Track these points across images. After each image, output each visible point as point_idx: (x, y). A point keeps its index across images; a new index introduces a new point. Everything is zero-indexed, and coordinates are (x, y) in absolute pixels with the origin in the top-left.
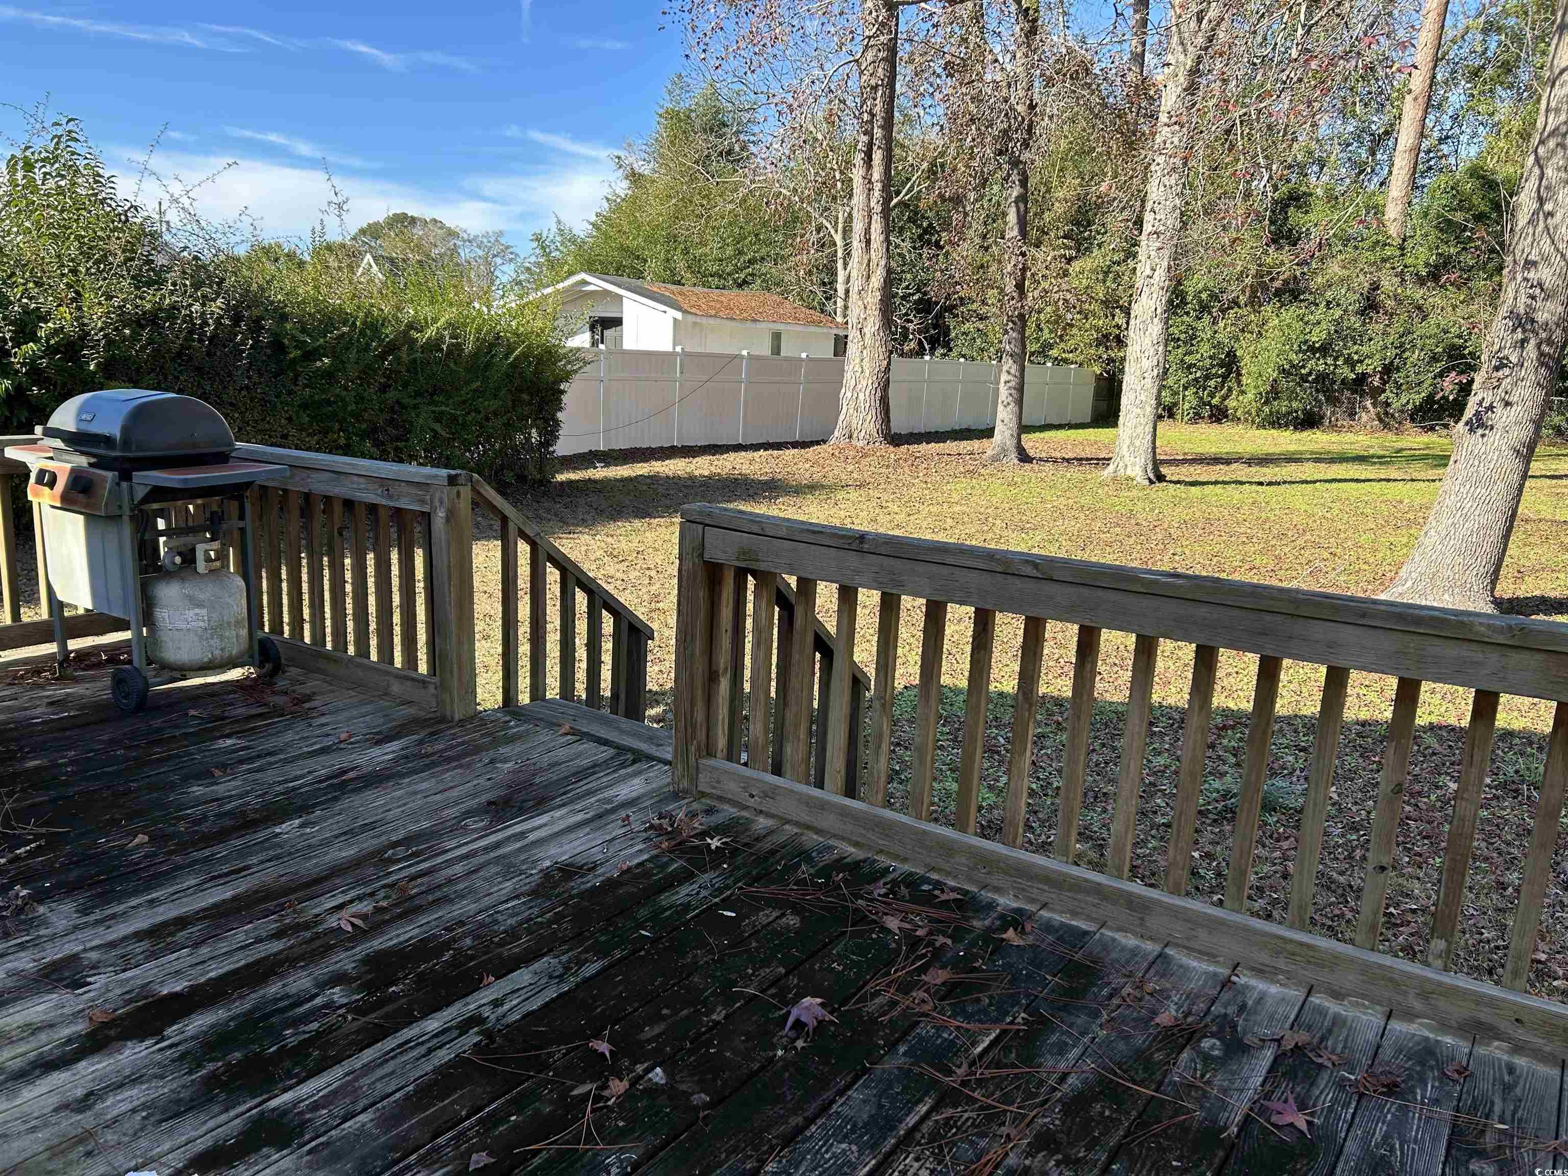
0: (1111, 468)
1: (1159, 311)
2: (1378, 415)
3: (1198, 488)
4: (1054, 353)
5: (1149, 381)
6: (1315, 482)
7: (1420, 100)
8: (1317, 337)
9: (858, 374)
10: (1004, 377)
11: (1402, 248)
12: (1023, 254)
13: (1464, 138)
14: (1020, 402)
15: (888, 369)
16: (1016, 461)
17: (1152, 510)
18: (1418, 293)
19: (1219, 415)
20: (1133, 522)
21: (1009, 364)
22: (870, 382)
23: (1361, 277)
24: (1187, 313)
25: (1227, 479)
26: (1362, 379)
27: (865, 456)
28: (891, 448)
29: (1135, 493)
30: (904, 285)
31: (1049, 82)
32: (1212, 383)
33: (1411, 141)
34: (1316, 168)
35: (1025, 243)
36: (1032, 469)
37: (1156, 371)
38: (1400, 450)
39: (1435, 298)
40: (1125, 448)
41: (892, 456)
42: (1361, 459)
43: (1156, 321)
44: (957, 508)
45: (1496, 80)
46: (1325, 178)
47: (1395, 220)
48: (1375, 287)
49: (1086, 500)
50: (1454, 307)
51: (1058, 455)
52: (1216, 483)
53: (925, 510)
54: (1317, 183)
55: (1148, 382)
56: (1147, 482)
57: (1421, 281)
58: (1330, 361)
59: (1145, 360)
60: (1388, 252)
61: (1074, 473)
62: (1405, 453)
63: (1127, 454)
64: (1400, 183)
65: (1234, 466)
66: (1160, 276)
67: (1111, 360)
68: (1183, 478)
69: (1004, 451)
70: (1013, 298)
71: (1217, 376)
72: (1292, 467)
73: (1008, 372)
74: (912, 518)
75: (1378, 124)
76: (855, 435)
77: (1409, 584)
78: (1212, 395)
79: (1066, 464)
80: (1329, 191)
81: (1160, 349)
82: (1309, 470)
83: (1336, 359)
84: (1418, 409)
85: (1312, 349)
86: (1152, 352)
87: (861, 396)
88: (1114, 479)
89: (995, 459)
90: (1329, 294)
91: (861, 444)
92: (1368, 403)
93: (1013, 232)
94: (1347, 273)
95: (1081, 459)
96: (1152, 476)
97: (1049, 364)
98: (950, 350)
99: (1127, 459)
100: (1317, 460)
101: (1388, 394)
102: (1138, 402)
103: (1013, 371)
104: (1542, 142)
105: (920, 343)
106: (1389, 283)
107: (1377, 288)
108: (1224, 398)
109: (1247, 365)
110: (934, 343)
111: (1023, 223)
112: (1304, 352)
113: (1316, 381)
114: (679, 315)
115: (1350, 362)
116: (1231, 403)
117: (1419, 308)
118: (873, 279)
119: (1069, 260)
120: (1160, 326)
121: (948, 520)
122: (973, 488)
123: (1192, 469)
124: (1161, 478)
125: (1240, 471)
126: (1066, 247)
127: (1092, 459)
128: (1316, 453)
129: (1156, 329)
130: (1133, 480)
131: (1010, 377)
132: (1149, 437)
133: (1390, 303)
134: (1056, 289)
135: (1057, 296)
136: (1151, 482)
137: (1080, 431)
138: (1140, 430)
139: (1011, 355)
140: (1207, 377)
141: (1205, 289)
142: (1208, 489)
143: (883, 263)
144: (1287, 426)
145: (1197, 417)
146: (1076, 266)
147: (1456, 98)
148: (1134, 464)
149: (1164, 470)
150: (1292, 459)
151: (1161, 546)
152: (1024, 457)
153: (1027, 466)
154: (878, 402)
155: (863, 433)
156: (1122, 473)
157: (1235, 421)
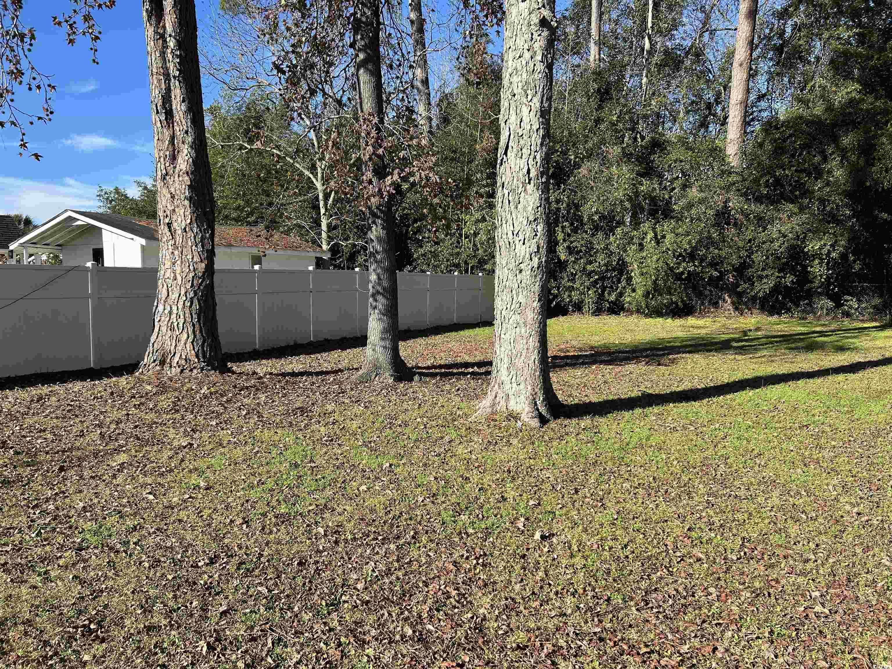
1: (533, 174)
2: (734, 304)
5: (526, 273)
7: (744, 65)
15: (208, 272)
16: (391, 381)
18: (760, 209)
19: (616, 309)
23: (716, 197)
33: (740, 96)
43: (530, 188)
47: (736, 154)
48: (727, 204)
55: (527, 277)
56: (535, 423)
59: (519, 245)
63: (508, 380)
64: (734, 129)
81: (540, 228)
83: (702, 261)
86: (529, 233)
89: (364, 379)
92: (726, 296)
94: (703, 195)
96: (543, 410)
99: (507, 386)
106: (736, 202)
107: (728, 207)
109: (635, 269)
113: (688, 279)
114: (143, 241)
115: (713, 264)
120: (537, 195)
130: (517, 417)
133: (738, 217)
136: (543, 421)
138: (521, 345)
144: (668, 313)
148: (517, 395)
154: (195, 316)
155: (176, 359)
156: (503, 403)
157: (630, 312)
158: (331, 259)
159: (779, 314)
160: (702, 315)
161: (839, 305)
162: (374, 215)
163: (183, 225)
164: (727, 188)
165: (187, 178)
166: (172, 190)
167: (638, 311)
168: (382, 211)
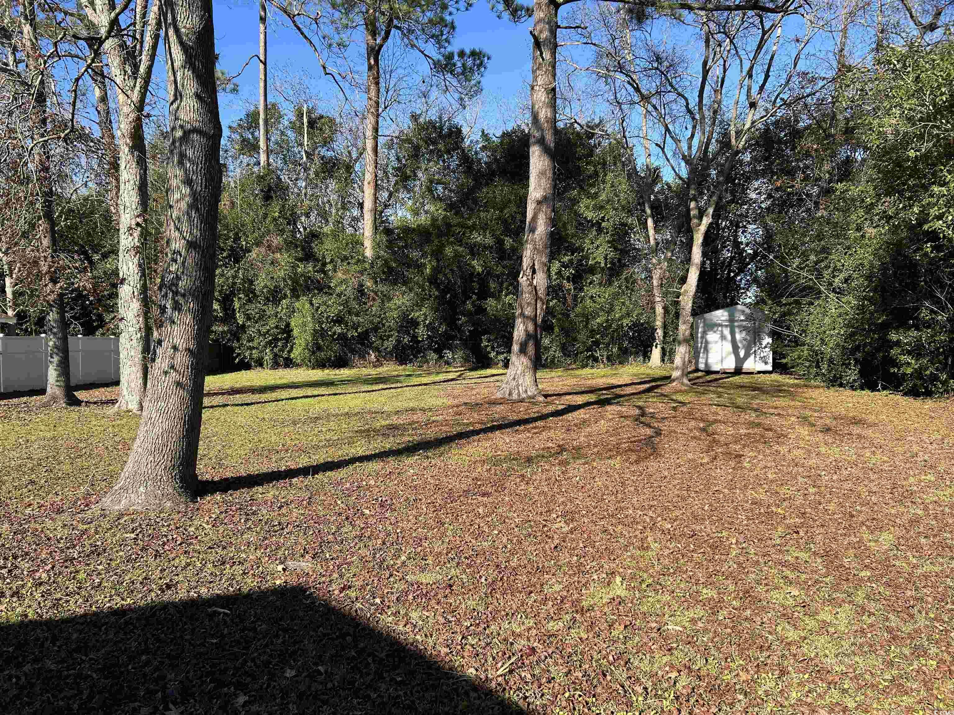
2: (377, 357)
7: (371, 183)
16: (64, 405)
18: (385, 288)
19: (289, 363)
23: (353, 279)
24: (259, 302)
26: (362, 336)
32: (280, 344)
37: (139, 335)
39: (393, 291)
43: (135, 300)
48: (361, 284)
50: (403, 296)
57: (383, 281)
58: (342, 327)
59: (131, 328)
60: (365, 266)
63: (127, 394)
64: (368, 228)
69: (54, 399)
78: (282, 350)
83: (346, 326)
85: (333, 321)
89: (46, 405)
90: (338, 289)
92: (370, 351)
94: (345, 277)
99: (127, 397)
101: (378, 343)
115: (355, 327)
116: (293, 355)
129: (136, 305)
132: (141, 381)
141: (266, 287)
145: (275, 366)
152: (74, 402)
158: (17, 324)
159: (406, 364)
161: (441, 357)
162: (51, 306)
164: (361, 273)
168: (56, 303)
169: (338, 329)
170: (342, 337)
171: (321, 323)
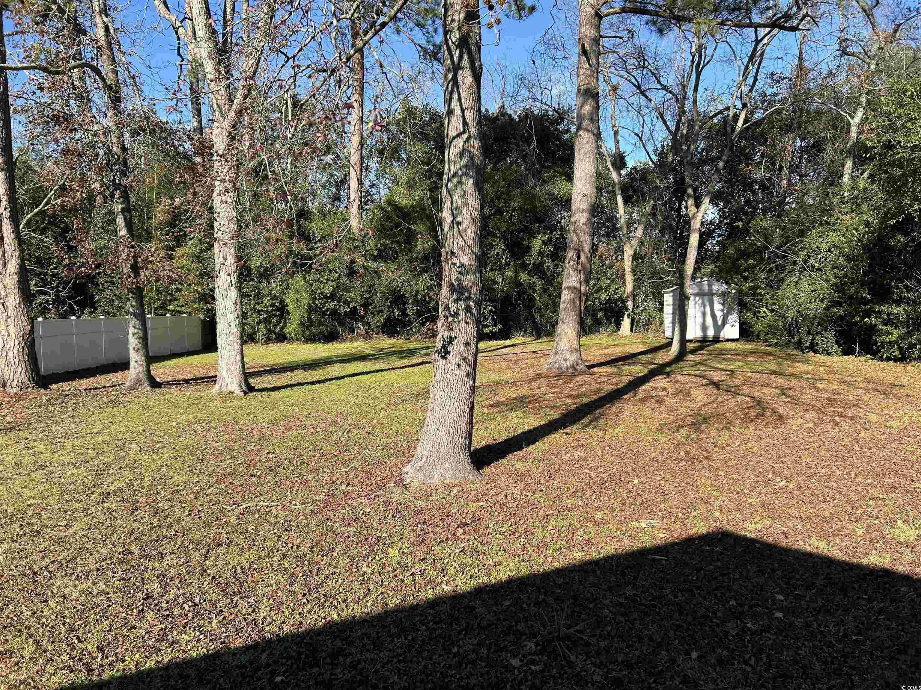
0: (217, 386)
1: (233, 283)
2: (365, 330)
3: (277, 393)
4: (171, 307)
5: (233, 327)
6: (343, 377)
7: (357, 165)
8: (328, 289)
9: (5, 338)
10: (131, 331)
11: (363, 242)
12: (133, 247)
13: (381, 186)
14: (146, 346)
15: (32, 331)
16: (149, 388)
17: (249, 415)
18: (375, 265)
19: (282, 338)
20: (237, 427)
21: (133, 321)
22: (17, 343)
23: (345, 257)
24: (253, 280)
25: (292, 382)
26: (354, 311)
27: (19, 400)
28: (43, 391)
29: (235, 402)
30: (52, 267)
31: (135, 134)
32: (274, 320)
33: (356, 186)
34: (311, 198)
35: (133, 240)
36: (161, 393)
37: (237, 320)
38: (382, 350)
39: (383, 267)
40: (224, 373)
41: (44, 397)
42: (363, 358)
43: (233, 289)
44: (99, 438)
45: (392, 157)
46: (316, 204)
47: (357, 226)
48: (353, 262)
49: (202, 415)
50: (393, 272)
51: (181, 377)
52: (286, 387)
53: (69, 444)
54: (313, 206)
55: (233, 329)
56: (242, 394)
57: (374, 258)
58: (336, 303)
59: (229, 314)
60: (356, 244)
61: (191, 391)
62: (385, 351)
63: (226, 377)
64: (355, 208)
65: (296, 372)
66: (231, 260)
67: (209, 310)
68: (266, 386)
69: (138, 382)
70: (130, 277)
71: (276, 316)
72: (329, 368)
73: (135, 327)
74: (56, 455)
75: (338, 175)
76: (9, 384)
77: (424, 459)
78: (275, 326)
79: (186, 385)
80: (320, 211)
81: (238, 306)
82: (337, 370)
83: (339, 302)
84: (384, 325)
85: (326, 297)
86: (233, 309)
87: (10, 354)
88: (220, 394)
89: (132, 388)
90: (330, 266)
91: (15, 390)
92: (360, 325)
93: (123, 232)
95: (197, 379)
96: (245, 389)
97: (168, 315)
98: (96, 309)
99: (227, 379)
100: (342, 361)
101: (369, 318)
102: (228, 342)
103: (137, 326)
104: (449, 180)
105: (71, 306)
106: (359, 260)
107: (354, 263)
108: (283, 328)
109: (292, 308)
110: (83, 305)
111: (129, 225)
112: (322, 299)
113: (331, 314)
115: (347, 303)
116: (286, 330)
117: (376, 272)
118: (9, 266)
119: (172, 249)
120: (236, 292)
121: (90, 451)
122: (114, 416)
123: (270, 378)
124: (251, 389)
125: (299, 376)
126: (168, 240)
127: (204, 378)
128: (339, 356)
129: (233, 294)
130: (233, 393)
131: (136, 331)
132: (239, 364)
133: (362, 271)
134: (161, 269)
135: (162, 274)
136: (246, 393)
137: (196, 357)
138: (232, 360)
139: (135, 315)
140: (270, 317)
141: (261, 266)
142: (283, 392)
143: (17, 254)
144: (319, 341)
145: (268, 341)
146: (179, 252)
147: (373, 164)
148: (232, 383)
149: (253, 381)
150: (327, 362)
151: (258, 447)
152: (155, 384)
153: (158, 391)
154: (26, 357)
155: (15, 382)
156: (225, 388)
157: (291, 340)
159: (394, 337)
160: (343, 341)
163: (14, 304)
165: (15, 277)
166: (5, 283)
167: (298, 339)
169: (331, 305)
170: (334, 313)
171: (314, 299)
